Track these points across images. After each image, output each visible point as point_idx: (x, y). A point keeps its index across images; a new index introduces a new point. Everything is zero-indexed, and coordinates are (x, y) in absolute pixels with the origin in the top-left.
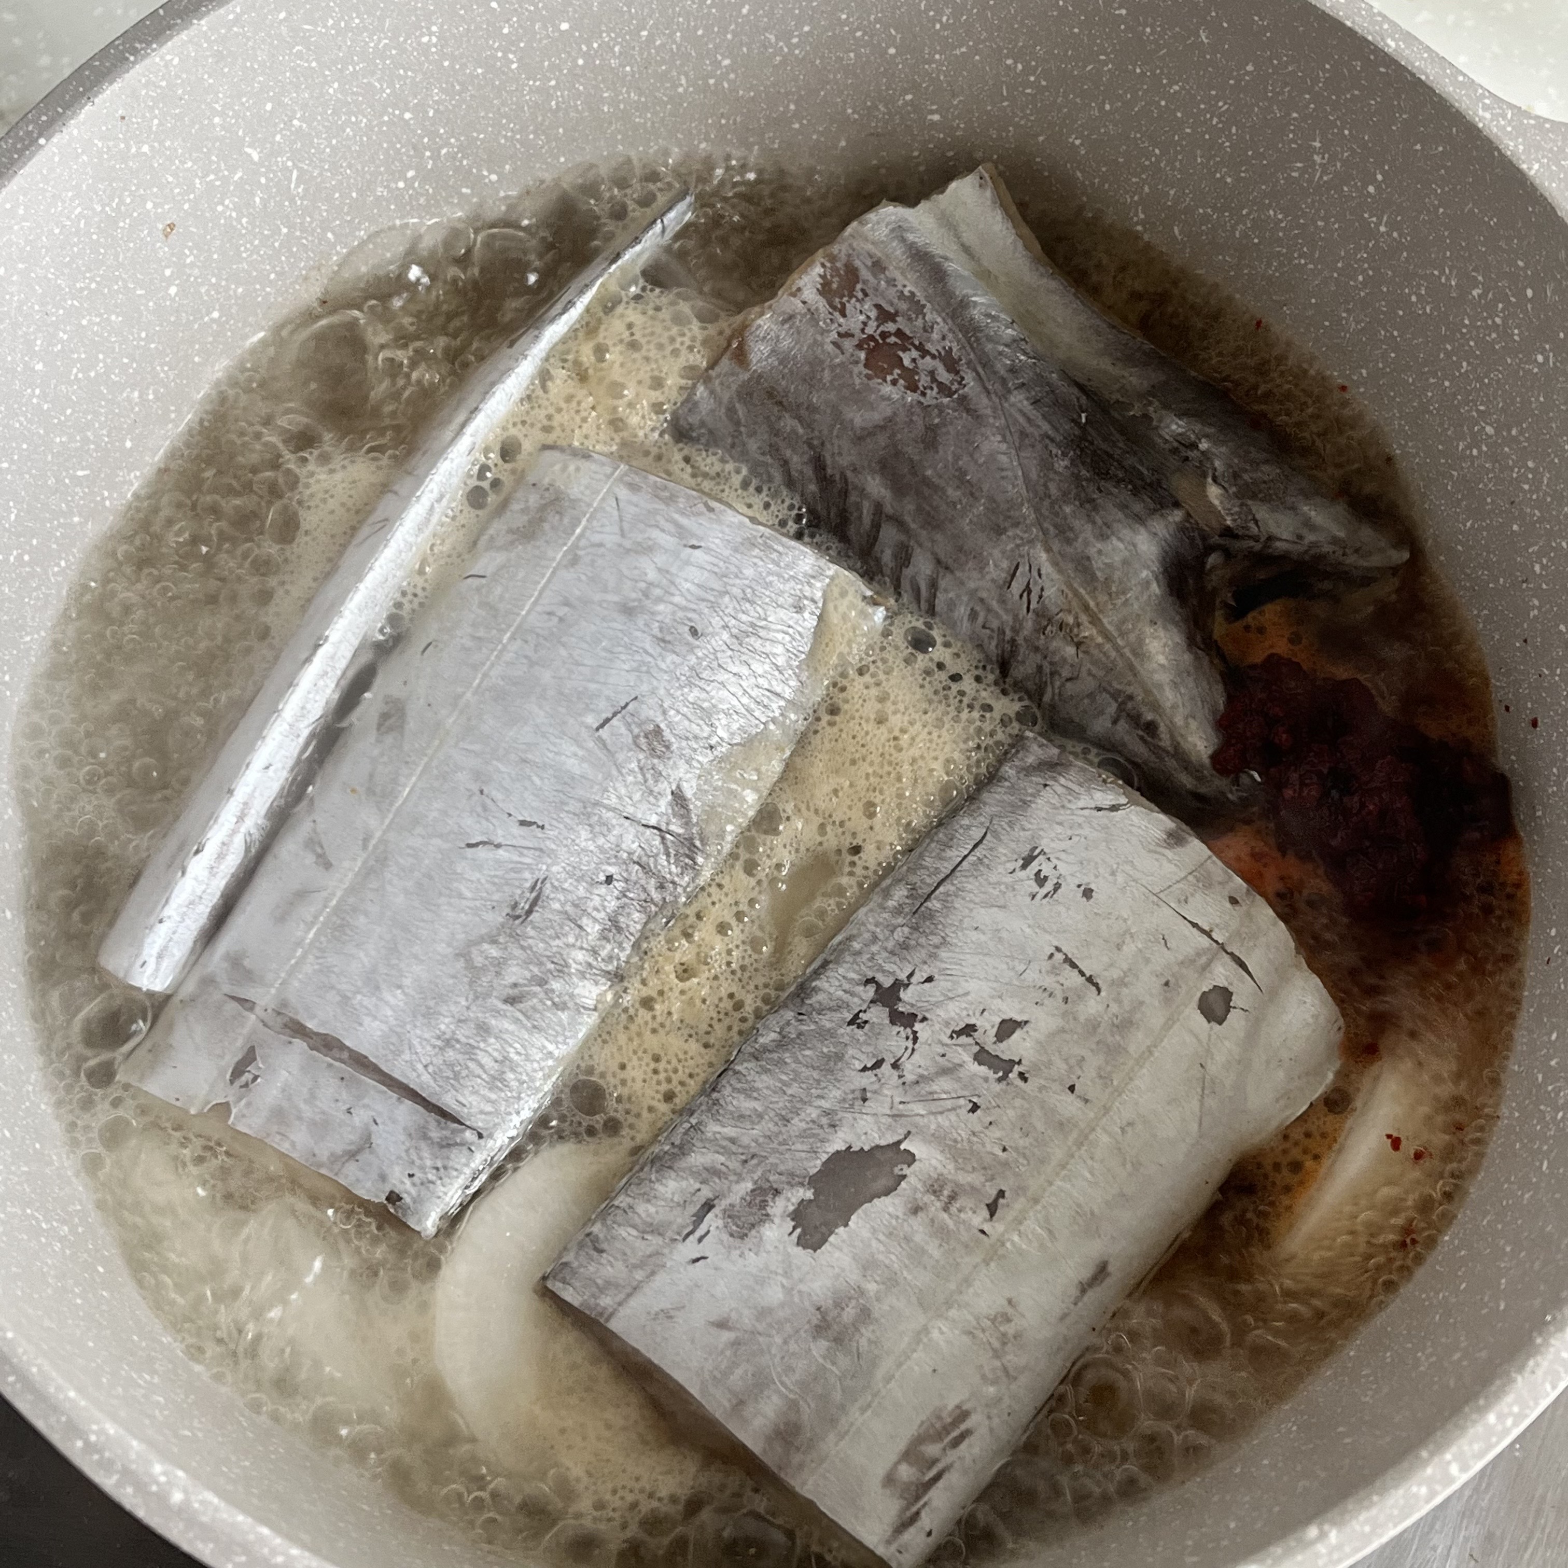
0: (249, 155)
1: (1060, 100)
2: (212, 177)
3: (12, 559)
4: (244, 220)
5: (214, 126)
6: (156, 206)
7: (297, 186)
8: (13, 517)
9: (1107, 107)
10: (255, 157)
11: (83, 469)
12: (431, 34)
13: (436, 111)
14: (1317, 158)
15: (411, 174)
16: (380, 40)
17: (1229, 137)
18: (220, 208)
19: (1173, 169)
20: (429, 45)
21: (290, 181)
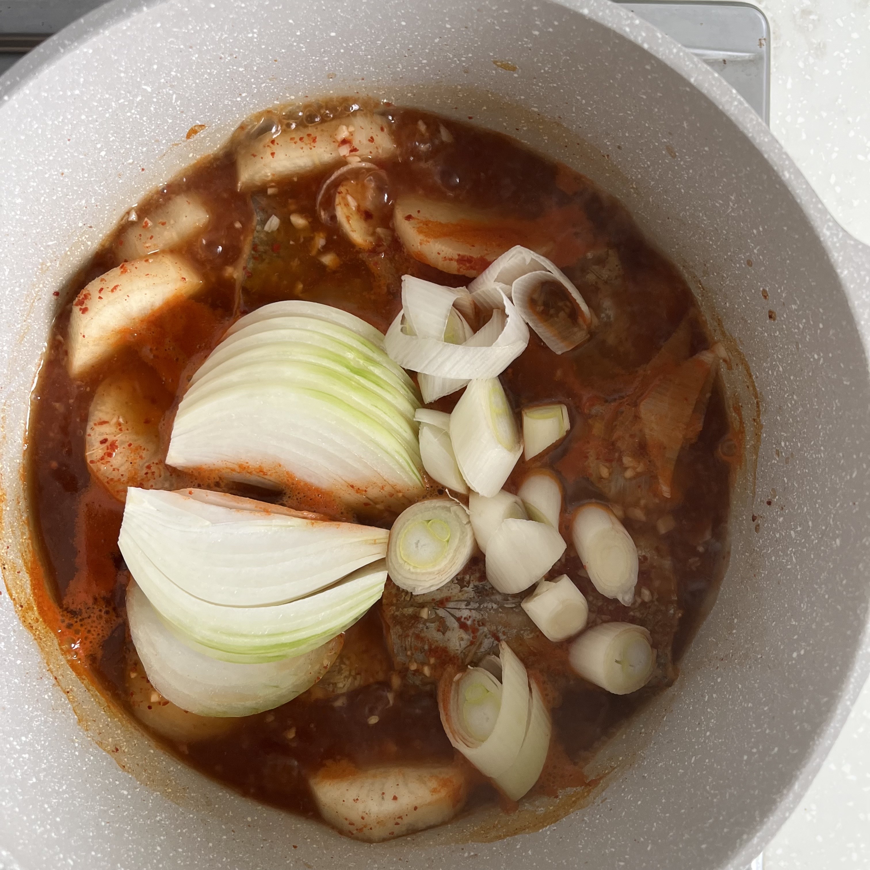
0: (145, 89)
1: (603, 122)
2: (122, 101)
3: (7, 292)
4: (145, 118)
5: (121, 78)
6: (87, 117)
7: (176, 101)
8: (7, 273)
9: (627, 135)
10: (149, 89)
11: (52, 241)
12: (253, 33)
13: (257, 68)
14: (731, 204)
15: (244, 95)
16: (222, 35)
17: (688, 173)
18: (129, 114)
19: (656, 174)
20: (253, 37)
21: (172, 99)
